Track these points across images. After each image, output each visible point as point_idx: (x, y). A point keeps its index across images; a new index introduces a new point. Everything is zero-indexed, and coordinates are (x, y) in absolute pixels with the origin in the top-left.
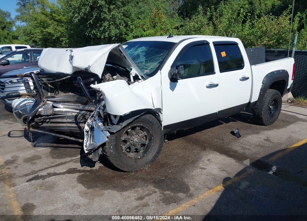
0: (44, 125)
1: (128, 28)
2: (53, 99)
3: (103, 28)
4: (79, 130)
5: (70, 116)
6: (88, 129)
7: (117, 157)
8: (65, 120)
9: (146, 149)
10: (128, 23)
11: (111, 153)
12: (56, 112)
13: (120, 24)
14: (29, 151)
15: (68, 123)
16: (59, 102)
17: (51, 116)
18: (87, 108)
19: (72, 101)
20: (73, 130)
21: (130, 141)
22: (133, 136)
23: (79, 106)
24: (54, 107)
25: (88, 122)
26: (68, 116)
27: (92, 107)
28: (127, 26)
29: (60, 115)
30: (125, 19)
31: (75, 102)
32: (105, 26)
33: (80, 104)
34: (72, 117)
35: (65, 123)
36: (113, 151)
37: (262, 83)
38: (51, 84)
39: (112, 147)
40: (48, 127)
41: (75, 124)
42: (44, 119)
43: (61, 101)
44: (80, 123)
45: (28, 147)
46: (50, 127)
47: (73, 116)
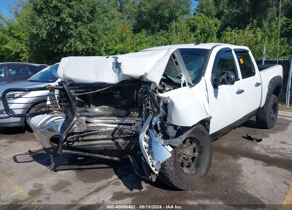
0: (76, 144)
1: (95, 44)
2: (86, 114)
3: (69, 43)
4: (117, 146)
5: (105, 132)
6: (147, 145)
7: (177, 175)
8: (98, 137)
9: (197, 162)
10: (95, 38)
11: (171, 171)
12: (90, 128)
13: (86, 39)
14: (50, 176)
15: (102, 139)
16: (93, 116)
17: (85, 134)
18: (126, 121)
19: (108, 114)
20: (109, 147)
21: (183, 155)
22: (184, 149)
23: (114, 120)
24: (87, 122)
25: (144, 137)
26: (103, 132)
27: (132, 120)
28: (93, 41)
29: (94, 131)
30: (92, 35)
31: (110, 115)
32: (71, 43)
33: (115, 118)
34: (106, 133)
35: (99, 140)
36: (173, 168)
37: (268, 88)
38: (79, 97)
39: (172, 163)
40: (79, 146)
41: (111, 140)
42: (76, 137)
43: (95, 115)
44: (117, 138)
45: (46, 172)
46: (82, 146)
47: (108, 131)
